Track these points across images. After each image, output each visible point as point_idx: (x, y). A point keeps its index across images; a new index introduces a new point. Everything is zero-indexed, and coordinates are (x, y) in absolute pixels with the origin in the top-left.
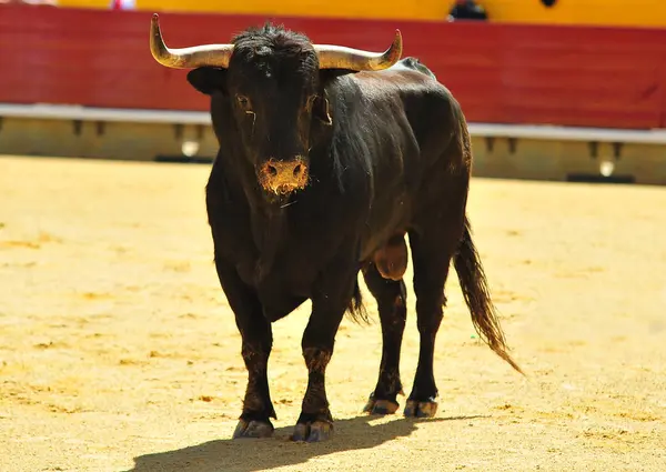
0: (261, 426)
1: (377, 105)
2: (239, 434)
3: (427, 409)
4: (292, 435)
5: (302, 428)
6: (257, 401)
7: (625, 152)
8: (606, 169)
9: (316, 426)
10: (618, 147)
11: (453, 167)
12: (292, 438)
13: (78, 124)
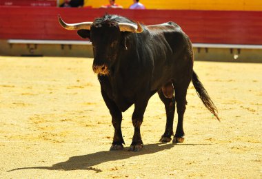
0: (119, 146)
1: (155, 37)
2: (112, 149)
3: (180, 140)
4: (129, 150)
5: (132, 147)
6: (118, 138)
7: (241, 52)
8: (236, 57)
9: (137, 146)
10: (239, 50)
11: (186, 58)
12: (129, 151)
13: (63, 46)
